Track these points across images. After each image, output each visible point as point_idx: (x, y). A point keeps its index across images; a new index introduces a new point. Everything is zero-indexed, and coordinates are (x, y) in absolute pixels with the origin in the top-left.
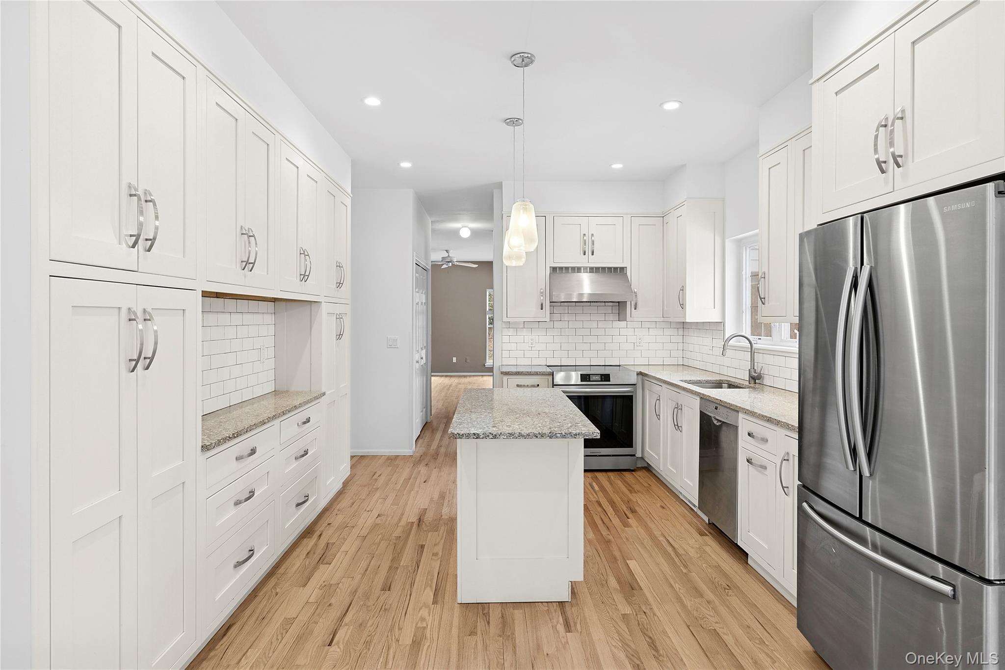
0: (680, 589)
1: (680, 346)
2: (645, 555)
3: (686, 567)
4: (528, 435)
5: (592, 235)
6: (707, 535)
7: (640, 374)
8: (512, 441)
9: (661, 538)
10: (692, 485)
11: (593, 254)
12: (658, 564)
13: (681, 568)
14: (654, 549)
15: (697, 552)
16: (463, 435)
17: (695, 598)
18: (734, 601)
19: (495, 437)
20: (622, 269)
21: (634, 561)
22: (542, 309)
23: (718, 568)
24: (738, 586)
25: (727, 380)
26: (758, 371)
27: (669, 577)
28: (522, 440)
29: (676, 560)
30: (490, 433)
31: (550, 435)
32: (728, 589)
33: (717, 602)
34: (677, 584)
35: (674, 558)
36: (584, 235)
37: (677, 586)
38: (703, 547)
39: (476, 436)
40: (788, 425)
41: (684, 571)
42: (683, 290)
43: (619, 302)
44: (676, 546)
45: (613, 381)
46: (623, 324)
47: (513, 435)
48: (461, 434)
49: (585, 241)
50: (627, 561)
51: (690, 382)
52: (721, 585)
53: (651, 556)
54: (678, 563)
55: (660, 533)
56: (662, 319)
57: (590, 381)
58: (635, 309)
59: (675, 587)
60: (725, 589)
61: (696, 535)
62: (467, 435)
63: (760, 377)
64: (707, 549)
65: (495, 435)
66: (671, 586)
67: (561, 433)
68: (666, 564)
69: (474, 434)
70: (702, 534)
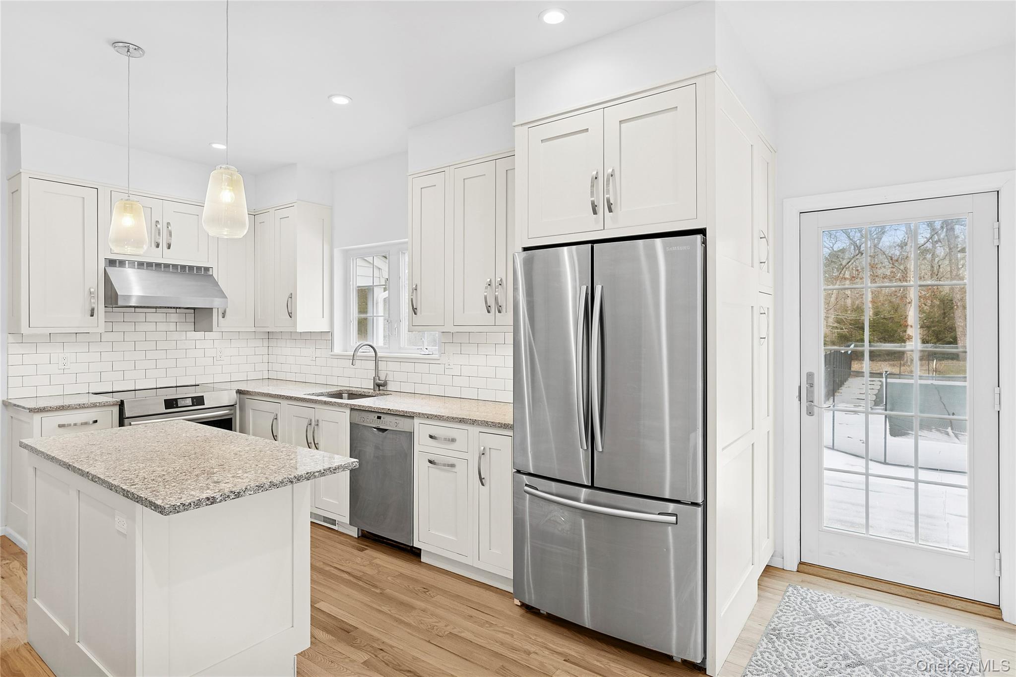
0: (389, 610)
1: (265, 358)
2: (328, 591)
3: (376, 587)
4: (282, 482)
5: (168, 224)
6: (366, 549)
7: (239, 392)
8: (262, 495)
9: (327, 568)
10: (338, 503)
11: (169, 247)
12: (348, 595)
13: (373, 590)
14: (331, 582)
15: (373, 569)
16: (190, 504)
17: (410, 612)
18: (439, 599)
19: (238, 495)
20: (207, 269)
21: (322, 602)
22: (92, 315)
23: (401, 575)
24: (432, 585)
25: (346, 390)
26: (383, 378)
27: (371, 604)
28: (274, 491)
29: (360, 583)
30: (232, 492)
31: (307, 476)
32: (427, 592)
33: (429, 607)
34: (383, 607)
35: (357, 582)
36: (157, 222)
37: (385, 609)
38: (373, 561)
39: (211, 500)
40: (487, 422)
41: (378, 591)
42: (291, 298)
43: (194, 309)
44: (349, 570)
45: (208, 404)
46: (200, 335)
47: (262, 487)
48: (187, 504)
49: (159, 230)
50: (315, 605)
51: (322, 394)
52: (419, 590)
53: (334, 590)
54: (365, 586)
55: (322, 563)
56: (253, 329)
57: (177, 407)
58: (223, 317)
59: (383, 610)
60: (425, 592)
61: (356, 552)
62: (196, 503)
63: (385, 384)
64: (377, 561)
65: (239, 493)
66: (380, 611)
67: (320, 471)
68: (356, 593)
69: (208, 499)
70: (362, 550)
